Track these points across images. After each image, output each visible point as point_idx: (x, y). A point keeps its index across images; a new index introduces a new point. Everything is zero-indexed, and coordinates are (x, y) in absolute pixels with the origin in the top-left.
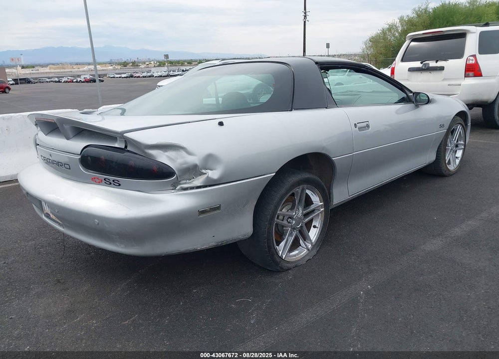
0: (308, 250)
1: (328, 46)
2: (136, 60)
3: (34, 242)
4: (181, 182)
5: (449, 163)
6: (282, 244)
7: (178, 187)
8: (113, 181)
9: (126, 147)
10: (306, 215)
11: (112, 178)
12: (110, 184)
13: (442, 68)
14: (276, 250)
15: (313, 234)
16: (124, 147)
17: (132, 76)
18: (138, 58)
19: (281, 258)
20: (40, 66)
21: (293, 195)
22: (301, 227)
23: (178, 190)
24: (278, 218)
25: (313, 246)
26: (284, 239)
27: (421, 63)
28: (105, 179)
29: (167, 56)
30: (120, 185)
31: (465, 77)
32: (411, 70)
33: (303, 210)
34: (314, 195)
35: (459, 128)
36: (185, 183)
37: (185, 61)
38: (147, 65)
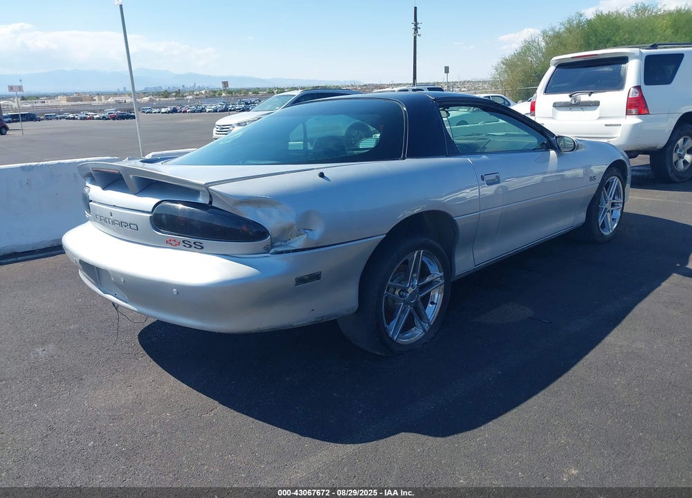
0: (424, 330)
1: (447, 70)
2: (181, 88)
3: (77, 326)
4: (275, 245)
5: (603, 226)
6: (394, 323)
7: (272, 251)
8: (194, 243)
9: (211, 202)
10: (422, 288)
11: (192, 240)
12: (191, 246)
13: (597, 104)
14: (385, 329)
15: (431, 311)
16: (207, 203)
17: (174, 111)
18: (183, 86)
19: (391, 339)
20: (47, 97)
21: (406, 262)
22: (416, 302)
23: (272, 254)
24: (388, 291)
25: (431, 327)
26: (395, 317)
27: (571, 96)
28: (183, 241)
29: (225, 84)
30: (202, 248)
31: (627, 114)
32: (557, 106)
33: (419, 282)
34: (432, 263)
35: (616, 181)
36: (280, 246)
37: (249, 90)
38: (197, 95)
